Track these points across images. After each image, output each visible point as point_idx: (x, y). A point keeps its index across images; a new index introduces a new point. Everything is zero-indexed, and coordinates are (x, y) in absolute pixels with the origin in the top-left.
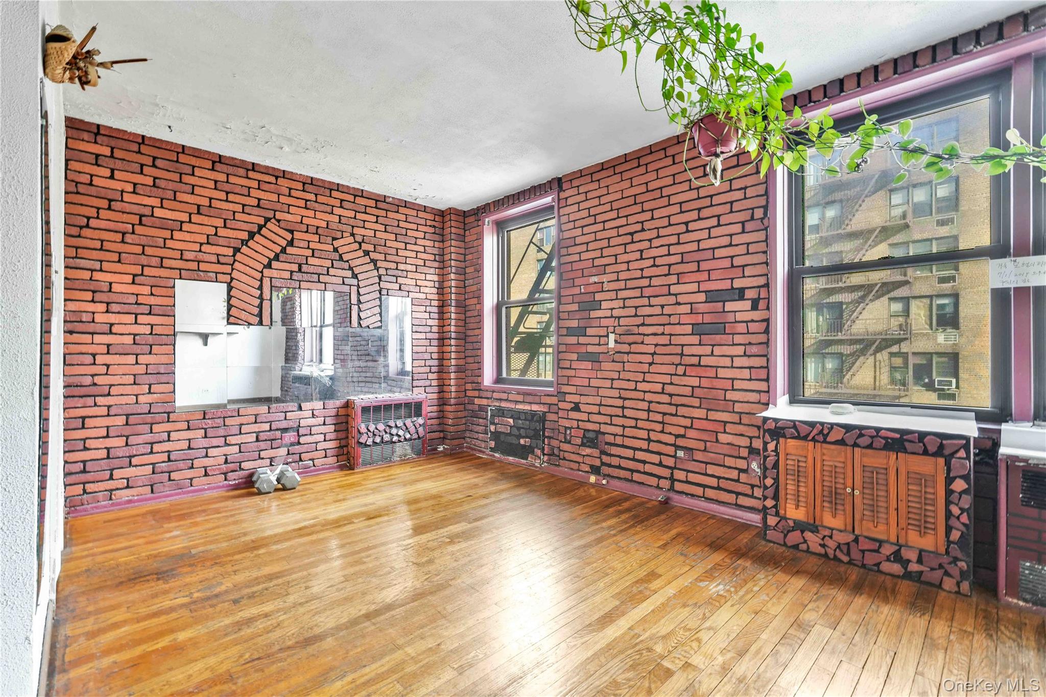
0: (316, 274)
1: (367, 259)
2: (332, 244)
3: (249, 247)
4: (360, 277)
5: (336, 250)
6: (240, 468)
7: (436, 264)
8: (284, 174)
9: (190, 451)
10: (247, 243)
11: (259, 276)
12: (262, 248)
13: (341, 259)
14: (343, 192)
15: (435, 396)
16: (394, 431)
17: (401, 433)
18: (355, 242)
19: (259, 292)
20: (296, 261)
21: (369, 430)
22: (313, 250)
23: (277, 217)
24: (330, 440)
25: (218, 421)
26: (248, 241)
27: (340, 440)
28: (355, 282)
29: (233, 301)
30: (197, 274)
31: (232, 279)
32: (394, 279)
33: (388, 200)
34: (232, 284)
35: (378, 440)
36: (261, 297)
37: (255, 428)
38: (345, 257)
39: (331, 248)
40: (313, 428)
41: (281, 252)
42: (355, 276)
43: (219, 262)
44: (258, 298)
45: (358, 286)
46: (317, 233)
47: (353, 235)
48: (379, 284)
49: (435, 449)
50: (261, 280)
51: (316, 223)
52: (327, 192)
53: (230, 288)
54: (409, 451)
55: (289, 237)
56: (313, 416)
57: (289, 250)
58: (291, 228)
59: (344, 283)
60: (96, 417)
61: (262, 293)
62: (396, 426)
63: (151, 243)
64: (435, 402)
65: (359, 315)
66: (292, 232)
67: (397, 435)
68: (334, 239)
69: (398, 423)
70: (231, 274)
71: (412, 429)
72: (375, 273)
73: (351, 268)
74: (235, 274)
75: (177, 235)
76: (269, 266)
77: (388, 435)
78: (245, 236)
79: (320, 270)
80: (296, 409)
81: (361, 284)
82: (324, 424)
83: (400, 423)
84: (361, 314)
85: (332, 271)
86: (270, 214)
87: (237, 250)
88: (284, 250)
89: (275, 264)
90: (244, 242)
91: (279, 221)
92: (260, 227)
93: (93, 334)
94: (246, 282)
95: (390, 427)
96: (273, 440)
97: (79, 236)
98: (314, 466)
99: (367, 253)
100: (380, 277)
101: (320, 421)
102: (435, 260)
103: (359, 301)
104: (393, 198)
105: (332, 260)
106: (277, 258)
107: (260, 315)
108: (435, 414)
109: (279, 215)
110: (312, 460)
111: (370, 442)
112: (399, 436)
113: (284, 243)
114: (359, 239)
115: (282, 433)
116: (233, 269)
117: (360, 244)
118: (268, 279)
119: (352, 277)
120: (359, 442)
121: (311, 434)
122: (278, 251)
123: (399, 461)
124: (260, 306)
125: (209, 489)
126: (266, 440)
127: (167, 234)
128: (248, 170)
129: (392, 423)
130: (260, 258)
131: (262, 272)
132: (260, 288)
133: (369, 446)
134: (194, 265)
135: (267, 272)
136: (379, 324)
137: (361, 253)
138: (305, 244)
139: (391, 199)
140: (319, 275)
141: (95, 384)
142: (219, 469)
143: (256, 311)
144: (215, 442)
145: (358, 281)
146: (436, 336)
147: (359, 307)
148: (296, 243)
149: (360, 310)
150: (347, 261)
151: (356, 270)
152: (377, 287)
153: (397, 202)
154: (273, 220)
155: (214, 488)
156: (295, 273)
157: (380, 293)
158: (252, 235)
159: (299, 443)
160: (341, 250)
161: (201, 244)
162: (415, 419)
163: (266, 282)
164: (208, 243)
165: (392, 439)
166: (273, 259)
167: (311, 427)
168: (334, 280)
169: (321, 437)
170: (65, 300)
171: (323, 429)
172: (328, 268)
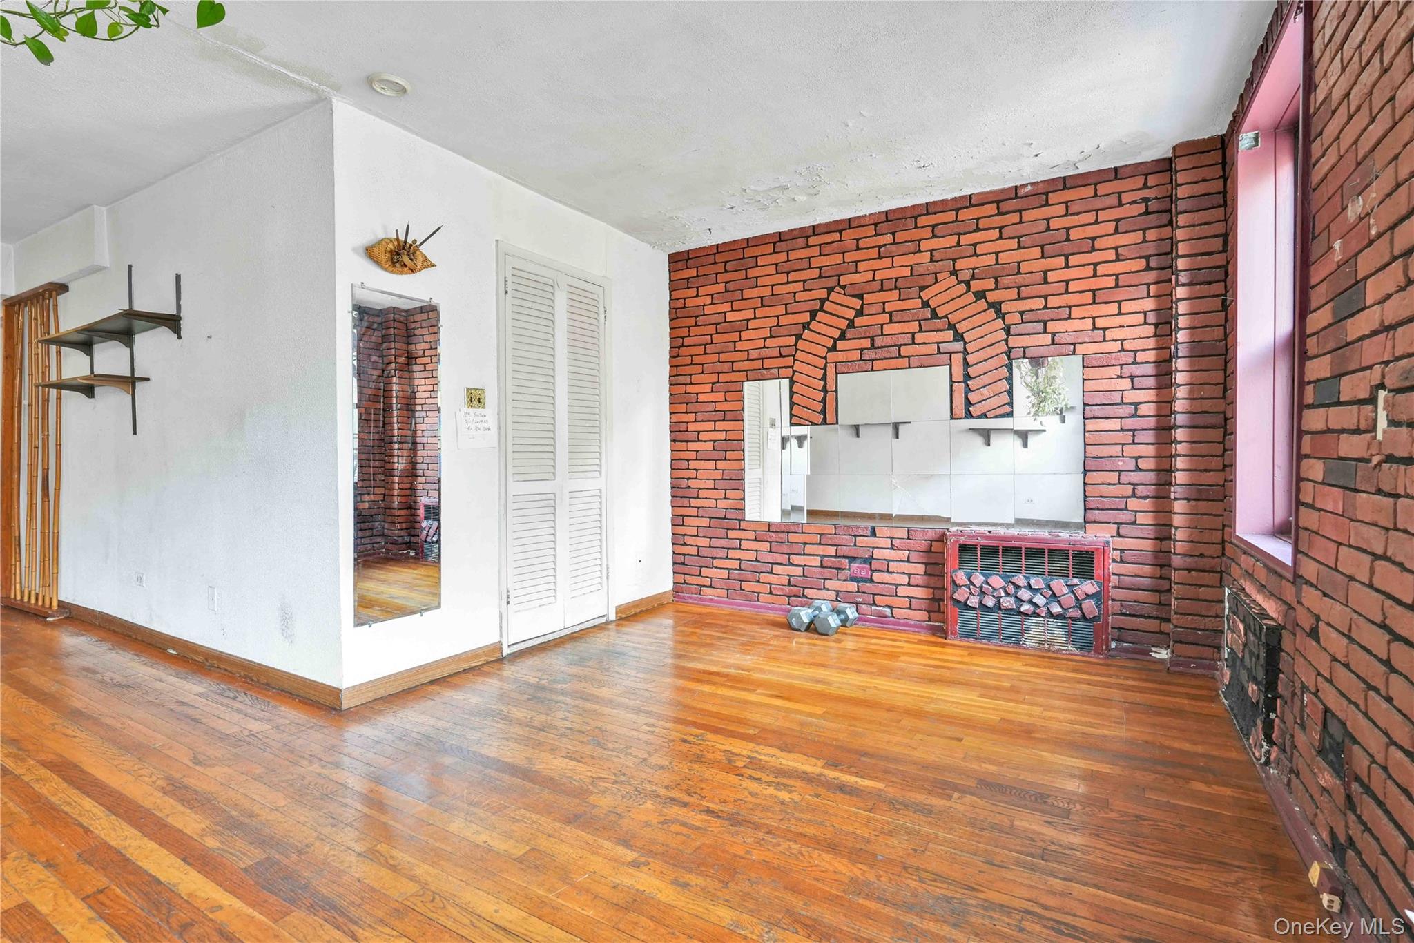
0: (895, 346)
1: (982, 304)
2: (920, 297)
3: (811, 330)
4: (967, 337)
5: (926, 304)
6: (803, 594)
7: (1151, 276)
8: (849, 223)
9: (757, 563)
10: (808, 326)
11: (821, 363)
12: (826, 327)
13: (934, 315)
14: (935, 213)
15: (1147, 545)
16: (1025, 594)
17: (1038, 599)
18: (959, 282)
19: (823, 383)
20: (867, 335)
21: (972, 583)
22: (890, 313)
23: (841, 283)
24: (917, 586)
25: (781, 535)
26: (809, 324)
27: (934, 588)
28: (958, 346)
29: (796, 398)
30: (760, 374)
31: (794, 372)
32: (1040, 326)
33: (1021, 192)
34: (794, 379)
35: (990, 602)
36: (825, 390)
37: (820, 550)
38: (941, 312)
39: (918, 303)
40: (891, 564)
41: (849, 327)
42: (959, 337)
43: (781, 356)
44: (822, 391)
45: (966, 352)
46: (896, 288)
47: (954, 273)
48: (1006, 341)
49: (1146, 653)
50: (825, 369)
51: (893, 273)
52: (911, 223)
53: (792, 383)
54: (1062, 638)
55: (857, 303)
56: (893, 547)
57: (859, 321)
58: (860, 292)
59: (939, 352)
60: (690, 516)
61: (825, 384)
62: (1029, 587)
63: (724, 350)
64: (1149, 557)
65: (966, 397)
66: (860, 296)
67: (1031, 602)
68: (922, 288)
69: (1032, 582)
70: (792, 367)
71: (1069, 599)
72: (999, 323)
73: (952, 327)
74: (797, 366)
75: (745, 335)
76: (833, 349)
77: (1012, 600)
78: (806, 317)
79: (901, 340)
80: (869, 534)
81: (970, 348)
82: (908, 561)
83: (1037, 582)
84: (970, 396)
85: (920, 338)
86: (832, 282)
87: (799, 337)
88: (851, 324)
89: (840, 345)
90: (806, 326)
91: (844, 287)
92: (823, 301)
93: (687, 441)
94: (809, 372)
95: (1017, 587)
96: (840, 569)
97: (678, 356)
98: (893, 616)
99: (980, 295)
100: (1007, 330)
101: (904, 554)
102: (1148, 268)
103: (967, 377)
104: (1032, 184)
105: (919, 321)
106: (843, 336)
107: (824, 412)
108: (1147, 581)
109: (844, 280)
110: (891, 607)
111: (974, 601)
112: (1035, 605)
113: (851, 314)
114: (965, 276)
115: (850, 562)
116: (795, 360)
117: (968, 283)
118: (833, 365)
119: (955, 340)
120: (953, 599)
121: (888, 571)
122: (844, 327)
123: (1036, 649)
124: (824, 401)
125: (772, 609)
126: (830, 568)
127: (736, 336)
128: (808, 237)
129: (1020, 580)
130: (822, 340)
131: (825, 358)
132: (824, 378)
133: (974, 609)
134: (758, 364)
135: (832, 357)
136: (1007, 409)
137: (970, 297)
138: (879, 308)
139: (1029, 188)
140: (899, 346)
141: (689, 487)
142: (782, 589)
143: (819, 407)
144: (779, 558)
145: (965, 343)
146: (1152, 422)
147: (967, 386)
148: (866, 311)
149: (968, 390)
150: (946, 317)
151: (961, 328)
152: (1003, 347)
153: (1041, 189)
154: (838, 289)
155: (777, 610)
156: (865, 351)
157: (1009, 357)
158: (813, 315)
159: (872, 580)
160: (933, 304)
161: (765, 339)
162: (1076, 581)
163: (831, 368)
164: (771, 337)
165: (1019, 608)
166: (839, 339)
167: (889, 561)
168: (923, 349)
169: (905, 579)
170: (671, 413)
171: (906, 567)
172: (913, 334)
